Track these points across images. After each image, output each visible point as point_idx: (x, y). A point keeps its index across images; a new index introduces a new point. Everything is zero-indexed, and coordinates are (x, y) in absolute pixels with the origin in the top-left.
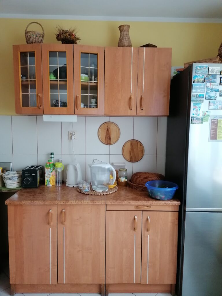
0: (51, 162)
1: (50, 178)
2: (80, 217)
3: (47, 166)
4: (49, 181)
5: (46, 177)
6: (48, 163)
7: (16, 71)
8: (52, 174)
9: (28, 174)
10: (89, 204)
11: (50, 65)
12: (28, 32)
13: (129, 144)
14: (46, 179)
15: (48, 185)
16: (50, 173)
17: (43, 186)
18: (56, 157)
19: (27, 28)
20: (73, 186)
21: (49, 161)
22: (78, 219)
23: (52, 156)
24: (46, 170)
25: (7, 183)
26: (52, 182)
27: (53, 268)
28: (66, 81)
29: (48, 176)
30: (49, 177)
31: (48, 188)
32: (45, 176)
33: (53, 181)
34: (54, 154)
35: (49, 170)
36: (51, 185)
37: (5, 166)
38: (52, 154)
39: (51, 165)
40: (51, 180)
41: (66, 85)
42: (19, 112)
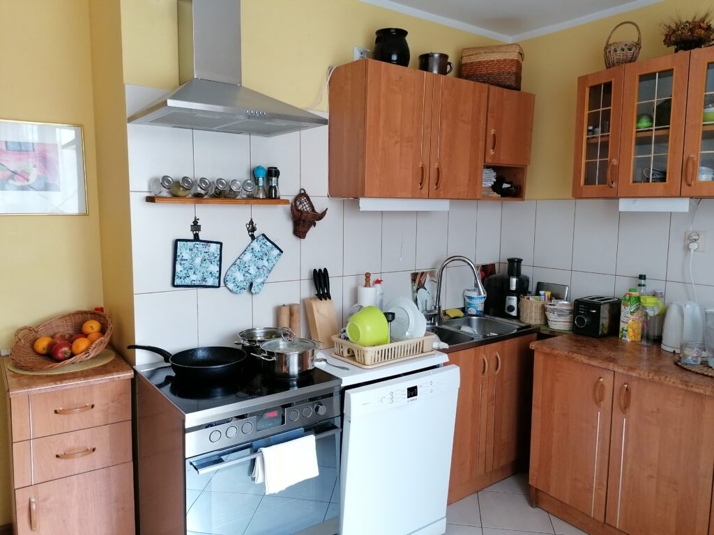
0: (635, 294)
1: (630, 324)
2: (658, 410)
3: (625, 299)
4: (626, 331)
5: (623, 322)
6: (629, 294)
7: (580, 123)
8: (632, 317)
9: (585, 308)
10: (676, 387)
11: (639, 101)
12: (610, 45)
14: (622, 325)
15: (623, 338)
16: (629, 315)
17: (613, 339)
18: (650, 285)
19: (610, 37)
20: (674, 351)
21: (630, 291)
22: (652, 412)
23: (643, 282)
24: (623, 307)
25: (550, 319)
26: (631, 334)
27: (599, 489)
28: (669, 128)
29: (625, 321)
30: (627, 323)
31: (624, 343)
32: (620, 319)
33: (634, 331)
34: (647, 277)
35: (628, 308)
36: (629, 340)
37: (555, 292)
38: (642, 277)
39: (633, 300)
40: (630, 330)
41: (667, 136)
42: (577, 195)
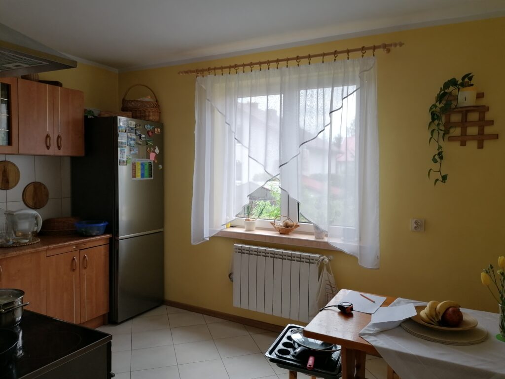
13: (31, 188)
